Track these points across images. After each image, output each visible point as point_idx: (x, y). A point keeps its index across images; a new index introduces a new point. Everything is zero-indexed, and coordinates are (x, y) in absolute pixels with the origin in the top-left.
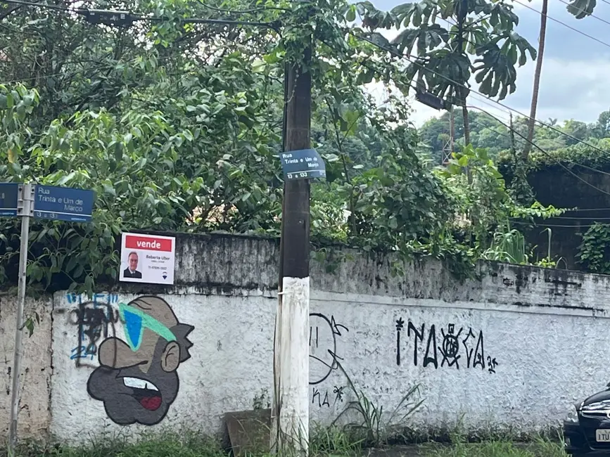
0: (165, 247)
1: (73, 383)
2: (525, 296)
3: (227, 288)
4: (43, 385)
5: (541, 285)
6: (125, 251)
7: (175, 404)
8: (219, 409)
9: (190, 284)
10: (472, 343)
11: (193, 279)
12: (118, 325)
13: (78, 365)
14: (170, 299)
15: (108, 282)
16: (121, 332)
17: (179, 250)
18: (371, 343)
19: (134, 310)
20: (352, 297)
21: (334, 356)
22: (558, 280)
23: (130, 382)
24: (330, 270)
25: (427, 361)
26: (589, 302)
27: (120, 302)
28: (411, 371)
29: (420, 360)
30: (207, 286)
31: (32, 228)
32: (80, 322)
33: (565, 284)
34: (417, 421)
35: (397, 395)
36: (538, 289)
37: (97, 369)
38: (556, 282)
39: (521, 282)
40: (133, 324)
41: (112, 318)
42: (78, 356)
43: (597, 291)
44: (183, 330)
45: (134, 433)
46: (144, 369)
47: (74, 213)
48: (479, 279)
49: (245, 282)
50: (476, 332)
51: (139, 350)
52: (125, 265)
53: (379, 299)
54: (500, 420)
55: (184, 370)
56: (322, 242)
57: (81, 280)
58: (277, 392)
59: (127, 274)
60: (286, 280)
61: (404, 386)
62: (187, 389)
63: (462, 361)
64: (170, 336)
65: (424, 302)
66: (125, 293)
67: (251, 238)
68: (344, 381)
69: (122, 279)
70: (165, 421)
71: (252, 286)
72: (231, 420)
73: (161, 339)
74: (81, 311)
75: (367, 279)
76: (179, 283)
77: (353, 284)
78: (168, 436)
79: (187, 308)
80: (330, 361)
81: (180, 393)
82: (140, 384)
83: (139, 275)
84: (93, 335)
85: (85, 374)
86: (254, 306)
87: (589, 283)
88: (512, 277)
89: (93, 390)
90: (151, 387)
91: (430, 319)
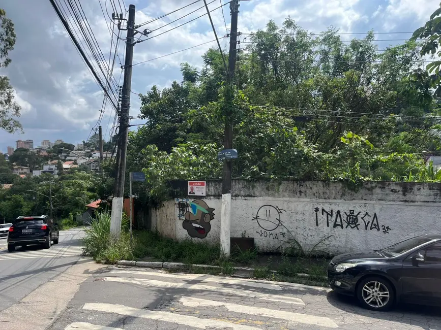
0: (203, 184)
1: (179, 224)
2: (411, 197)
7: (210, 233)
9: (211, 196)
10: (369, 219)
11: (213, 194)
12: (189, 208)
13: (180, 219)
14: (206, 201)
15: (185, 195)
16: (190, 210)
17: (208, 185)
18: (300, 217)
19: (194, 204)
21: (279, 221)
23: (194, 225)
25: (335, 225)
27: (190, 201)
28: (325, 229)
29: (331, 225)
32: (179, 207)
37: (185, 221)
39: (406, 191)
40: (194, 208)
41: (187, 206)
42: (179, 217)
44: (211, 210)
45: (196, 240)
46: (198, 221)
48: (370, 190)
49: (234, 194)
50: (371, 215)
51: (196, 216)
52: (189, 190)
55: (212, 222)
59: (190, 193)
63: (361, 226)
64: (206, 212)
66: (191, 199)
68: (285, 231)
69: (188, 194)
70: (206, 238)
71: (237, 196)
73: (203, 212)
74: (179, 203)
75: (294, 192)
76: (208, 195)
77: (286, 194)
78: (207, 243)
79: (211, 203)
80: (278, 223)
81: (211, 230)
82: (197, 226)
83: (194, 193)
84: (183, 211)
85: (182, 221)
88: (398, 188)
89: (184, 227)
91: (336, 208)
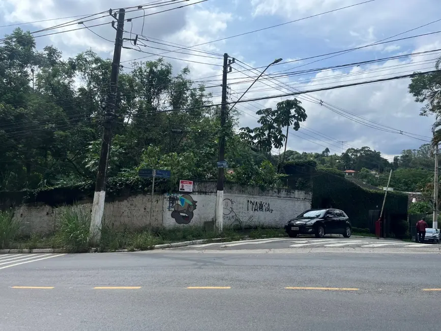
0: (190, 183)
1: (168, 214)
2: (280, 195)
3: (205, 193)
4: (161, 214)
5: (284, 192)
6: (181, 185)
7: (192, 219)
8: (203, 221)
9: (196, 192)
10: (267, 206)
12: (179, 201)
13: (169, 210)
14: (192, 195)
15: (176, 191)
16: (179, 203)
17: (194, 184)
18: (241, 205)
19: (183, 198)
20: (236, 195)
21: (232, 208)
22: (288, 191)
23: (181, 214)
24: (230, 188)
25: (255, 210)
26: (296, 196)
27: (179, 196)
28: (251, 212)
29: (253, 210)
30: (200, 192)
31: (155, 179)
32: (170, 201)
33: (290, 192)
34: (252, 224)
35: (248, 218)
36: (283, 193)
37: (174, 211)
38: (288, 192)
39: (279, 192)
40: (182, 201)
41: (177, 199)
42: (169, 208)
43: (298, 194)
44: (194, 203)
45: (182, 226)
46: (185, 211)
47: (166, 176)
48: (268, 191)
49: (210, 191)
50: (268, 203)
51: (184, 207)
52: (180, 187)
53: (243, 195)
54: (274, 224)
55: (195, 212)
56: (229, 182)
57: (169, 191)
58: (216, 218)
59: (181, 189)
60: (218, 191)
61: (249, 216)
62: (195, 216)
63: (264, 210)
64: (191, 204)
65: (255, 196)
66: (181, 194)
67: (211, 181)
68: (234, 214)
69: (180, 190)
70: (190, 223)
71: (212, 192)
72: (206, 223)
73: (189, 204)
74: (170, 198)
75: (240, 191)
76: (193, 192)
77: (236, 192)
78: (191, 227)
79: (195, 197)
80: (231, 210)
81: (194, 217)
82: (184, 215)
83: (184, 190)
84: (173, 203)
85: (171, 212)
86: (212, 197)
87: (296, 192)
88: (276, 191)
89: (173, 216)
90: (186, 215)
91: (256, 200)
